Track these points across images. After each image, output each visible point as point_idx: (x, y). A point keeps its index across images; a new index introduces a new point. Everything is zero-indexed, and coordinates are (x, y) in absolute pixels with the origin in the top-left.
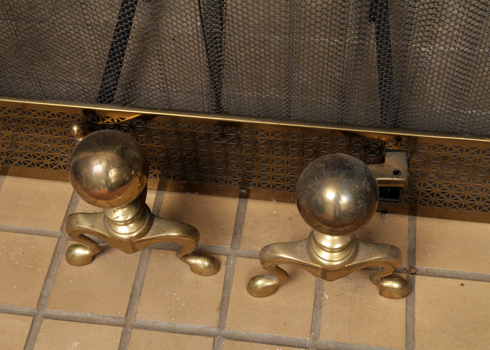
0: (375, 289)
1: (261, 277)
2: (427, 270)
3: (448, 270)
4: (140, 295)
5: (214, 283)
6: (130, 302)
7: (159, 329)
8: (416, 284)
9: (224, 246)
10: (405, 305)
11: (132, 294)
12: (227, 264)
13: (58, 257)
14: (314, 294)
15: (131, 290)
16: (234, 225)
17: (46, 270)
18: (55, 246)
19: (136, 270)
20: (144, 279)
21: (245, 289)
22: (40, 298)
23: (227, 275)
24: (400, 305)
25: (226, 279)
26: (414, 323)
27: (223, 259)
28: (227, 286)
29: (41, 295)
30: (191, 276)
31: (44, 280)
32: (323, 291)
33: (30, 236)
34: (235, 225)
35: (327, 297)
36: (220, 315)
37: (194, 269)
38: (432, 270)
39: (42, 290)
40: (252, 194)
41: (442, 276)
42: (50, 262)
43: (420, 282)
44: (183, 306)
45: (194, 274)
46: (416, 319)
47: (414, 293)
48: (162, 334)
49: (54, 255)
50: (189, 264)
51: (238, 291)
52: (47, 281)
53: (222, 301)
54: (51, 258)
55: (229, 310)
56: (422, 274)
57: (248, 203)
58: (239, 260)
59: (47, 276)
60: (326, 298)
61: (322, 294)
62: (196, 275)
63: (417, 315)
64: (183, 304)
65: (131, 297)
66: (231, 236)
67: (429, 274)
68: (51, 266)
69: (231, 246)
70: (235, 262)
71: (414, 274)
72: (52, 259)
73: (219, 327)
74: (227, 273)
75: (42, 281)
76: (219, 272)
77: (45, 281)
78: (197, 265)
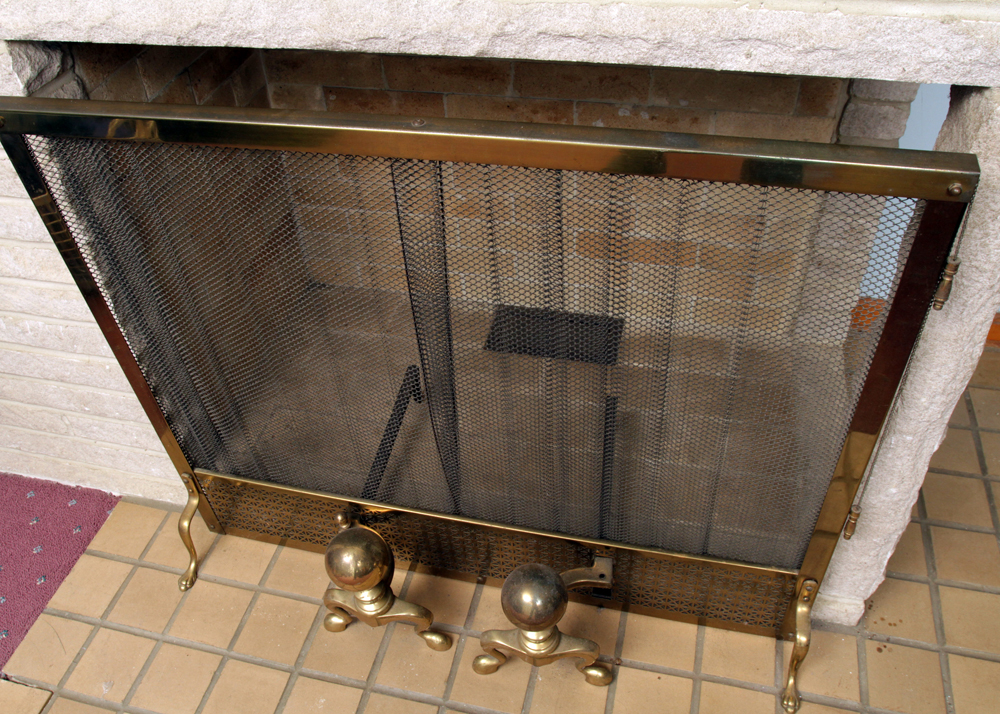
0: (583, 676)
1: (484, 656)
2: (631, 662)
3: (648, 664)
4: (382, 662)
5: (445, 658)
6: (373, 668)
7: (393, 695)
8: (620, 674)
9: (458, 626)
10: (607, 692)
11: (375, 661)
12: (458, 642)
13: (319, 623)
14: (529, 676)
15: (375, 658)
17: (306, 633)
18: (316, 612)
19: (381, 640)
20: (386, 649)
21: (471, 665)
22: (298, 657)
23: (457, 652)
24: (603, 692)
25: (456, 655)
26: (612, 710)
27: (456, 637)
28: (455, 662)
29: (299, 654)
30: (427, 650)
32: (537, 673)
33: (298, 601)
34: (470, 607)
35: (541, 679)
36: (446, 687)
37: (430, 644)
38: (636, 662)
39: (301, 650)
40: (488, 581)
41: (643, 668)
42: (310, 627)
43: (623, 673)
46: (615, 706)
47: (616, 682)
48: (395, 699)
49: (315, 620)
50: (425, 639)
51: (465, 667)
52: (306, 643)
53: (450, 674)
54: (312, 623)
55: (454, 683)
56: (626, 666)
57: (484, 588)
58: (470, 639)
59: (307, 638)
60: (539, 680)
61: (537, 676)
62: (431, 649)
63: (616, 703)
64: (417, 675)
65: (374, 663)
66: (466, 617)
67: (632, 666)
68: (311, 630)
69: (464, 626)
70: (465, 641)
71: (619, 665)
73: (444, 697)
74: (458, 650)
75: (302, 642)
76: (450, 649)
77: (304, 643)
78: (432, 641)
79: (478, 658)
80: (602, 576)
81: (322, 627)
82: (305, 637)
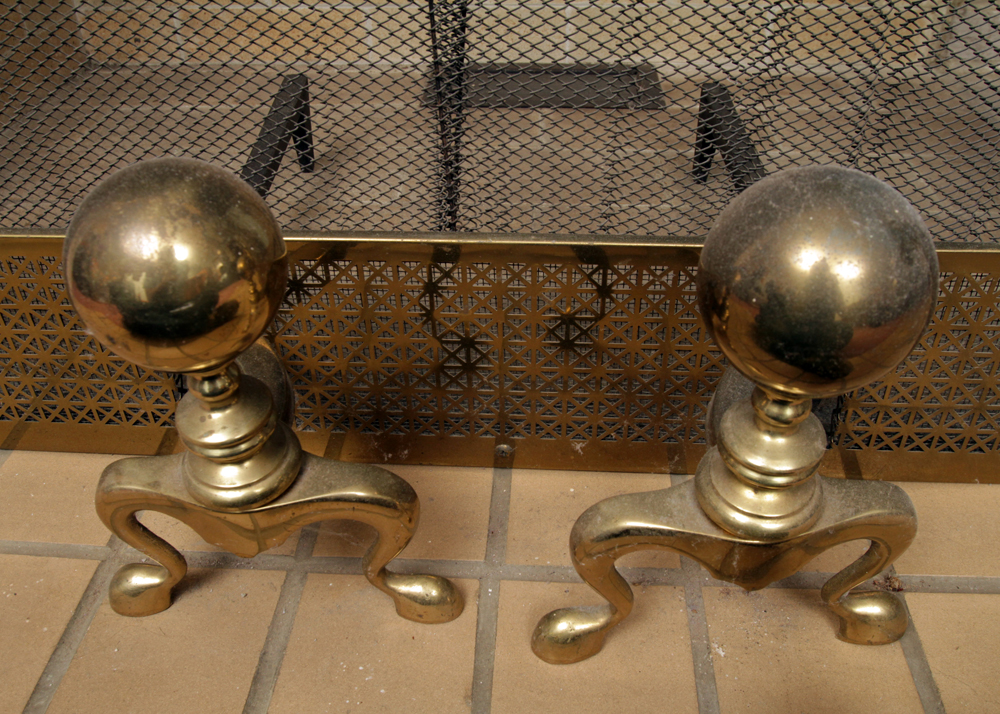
0: (824, 628)
1: (566, 612)
2: (922, 582)
3: (967, 578)
4: (278, 673)
5: (452, 640)
6: (253, 693)
8: (911, 610)
9: (470, 563)
10: (903, 657)
11: (257, 672)
12: (479, 596)
13: (95, 600)
14: (689, 649)
15: (257, 663)
16: (487, 517)
17: (61, 628)
18: (90, 577)
19: (271, 619)
20: (287, 638)
21: (528, 648)
22: (34, 692)
23: (482, 620)
24: (891, 658)
25: (480, 628)
26: (939, 697)
27: (471, 586)
28: (483, 645)
29: (38, 685)
31: (52, 650)
32: (708, 640)
33: (39, 558)
34: (490, 518)
35: (722, 654)
36: (473, 712)
37: (406, 605)
38: (933, 579)
39: (44, 673)
40: (519, 460)
41: (959, 589)
42: (72, 611)
43: (917, 609)
44: (380, 693)
45: (404, 620)
46: (941, 689)
47: (914, 629)
49: (85, 596)
50: (395, 595)
51: (513, 653)
52: (59, 652)
53: (476, 678)
54: (76, 602)
55: (493, 698)
56: (910, 591)
57: (514, 476)
58: (506, 585)
59: (62, 641)
60: (720, 656)
61: (709, 648)
62: (410, 622)
63: (939, 679)
64: (382, 691)
65: (256, 679)
66: (484, 540)
68: (73, 620)
69: (485, 559)
70: (497, 591)
71: (900, 590)
72: (80, 603)
74: (482, 615)
75: (47, 652)
76: (463, 615)
77: (54, 653)
78: (412, 595)
81: (107, 609)
82: (56, 638)
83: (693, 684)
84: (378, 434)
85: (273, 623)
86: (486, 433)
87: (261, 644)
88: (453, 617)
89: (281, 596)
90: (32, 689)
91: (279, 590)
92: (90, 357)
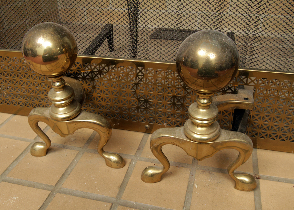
0: (231, 185)
2: (267, 177)
3: (282, 178)
4: (69, 174)
5: (119, 173)
6: (61, 178)
7: (75, 195)
8: (260, 184)
9: (130, 154)
10: (253, 196)
11: (64, 174)
12: (130, 164)
13: (27, 152)
14: (187, 184)
15: (64, 171)
16: (139, 145)
17: (17, 157)
18: (27, 146)
19: (71, 162)
20: (74, 167)
21: (140, 177)
22: (5, 170)
23: (129, 170)
24: (250, 196)
25: (128, 171)
26: (261, 208)
27: (128, 161)
28: (127, 175)
29: (7, 169)
30: (105, 167)
31: (13, 161)
32: (194, 183)
33: (15, 140)
34: (140, 145)
35: (197, 187)
36: (119, 191)
37: (108, 163)
38: (271, 177)
39: (9, 166)
41: (278, 180)
42: (20, 153)
43: (263, 184)
44: (95, 183)
45: (107, 166)
46: (263, 205)
47: (259, 189)
48: (76, 198)
49: (25, 150)
50: (104, 157)
51: (135, 178)
52: (14, 162)
53: (123, 183)
54: (22, 152)
55: (126, 188)
56: (264, 179)
58: (139, 162)
59: (16, 160)
60: (196, 187)
61: (193, 185)
62: (109, 167)
63: (263, 203)
64: (96, 182)
65: (63, 175)
66: (136, 150)
67: (268, 179)
68: (20, 155)
69: (135, 155)
70: (136, 163)
71: (258, 178)
72: (23, 152)
73: (117, 197)
74: (130, 168)
75: (11, 161)
76: (124, 167)
77: (13, 162)
78: (110, 160)
79: (146, 169)
80: (246, 99)
81: (30, 154)
82: (14, 159)
83: (185, 193)
84: (112, 118)
85: (72, 163)
86: (142, 121)
87: (67, 167)
88: (121, 167)
89: (76, 157)
90: (5, 169)
91: (76, 155)
92: (38, 88)
